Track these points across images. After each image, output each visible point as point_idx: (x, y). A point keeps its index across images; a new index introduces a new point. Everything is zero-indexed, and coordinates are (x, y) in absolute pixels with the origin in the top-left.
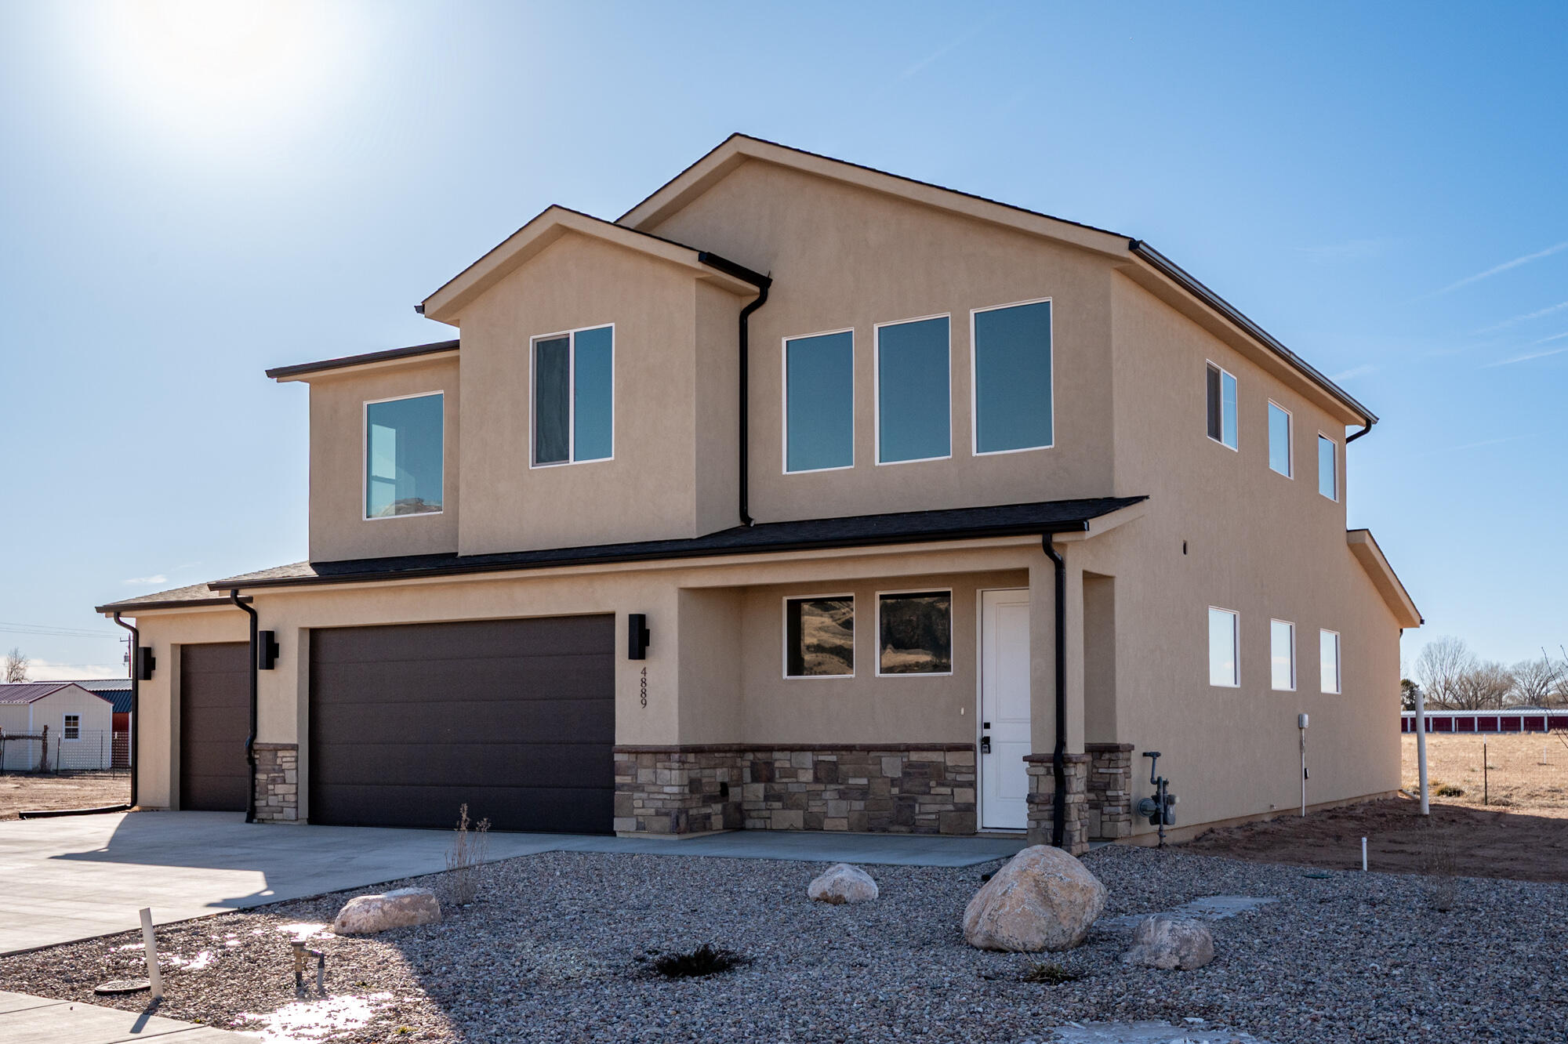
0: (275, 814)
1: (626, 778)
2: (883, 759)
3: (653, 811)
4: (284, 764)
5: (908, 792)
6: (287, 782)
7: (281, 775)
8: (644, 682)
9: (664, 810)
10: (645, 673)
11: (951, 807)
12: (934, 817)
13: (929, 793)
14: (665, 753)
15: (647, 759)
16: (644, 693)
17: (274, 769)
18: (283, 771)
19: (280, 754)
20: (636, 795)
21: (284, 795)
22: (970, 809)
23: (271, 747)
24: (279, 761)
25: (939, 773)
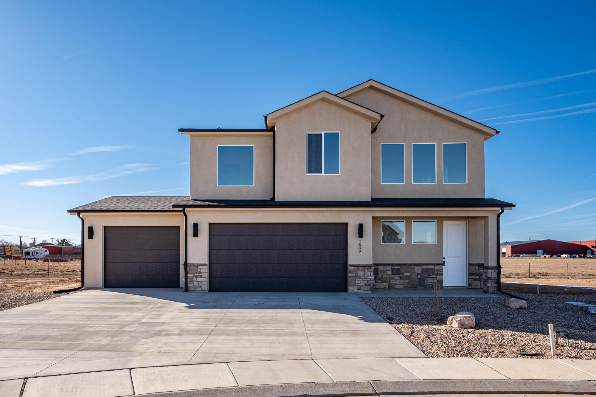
0: (197, 289)
1: (353, 274)
2: (415, 268)
3: (364, 284)
4: (201, 271)
5: (423, 277)
6: (203, 277)
7: (200, 275)
8: (360, 245)
9: (368, 284)
10: (360, 242)
11: (436, 281)
12: (431, 284)
13: (430, 277)
14: (368, 266)
15: (361, 268)
16: (360, 248)
17: (196, 273)
18: (201, 273)
19: (199, 267)
20: (357, 279)
21: (202, 282)
22: (442, 281)
23: (196, 265)
24: (199, 270)
25: (432, 271)
